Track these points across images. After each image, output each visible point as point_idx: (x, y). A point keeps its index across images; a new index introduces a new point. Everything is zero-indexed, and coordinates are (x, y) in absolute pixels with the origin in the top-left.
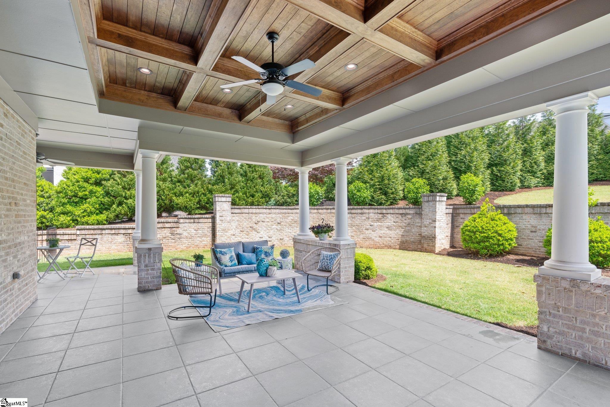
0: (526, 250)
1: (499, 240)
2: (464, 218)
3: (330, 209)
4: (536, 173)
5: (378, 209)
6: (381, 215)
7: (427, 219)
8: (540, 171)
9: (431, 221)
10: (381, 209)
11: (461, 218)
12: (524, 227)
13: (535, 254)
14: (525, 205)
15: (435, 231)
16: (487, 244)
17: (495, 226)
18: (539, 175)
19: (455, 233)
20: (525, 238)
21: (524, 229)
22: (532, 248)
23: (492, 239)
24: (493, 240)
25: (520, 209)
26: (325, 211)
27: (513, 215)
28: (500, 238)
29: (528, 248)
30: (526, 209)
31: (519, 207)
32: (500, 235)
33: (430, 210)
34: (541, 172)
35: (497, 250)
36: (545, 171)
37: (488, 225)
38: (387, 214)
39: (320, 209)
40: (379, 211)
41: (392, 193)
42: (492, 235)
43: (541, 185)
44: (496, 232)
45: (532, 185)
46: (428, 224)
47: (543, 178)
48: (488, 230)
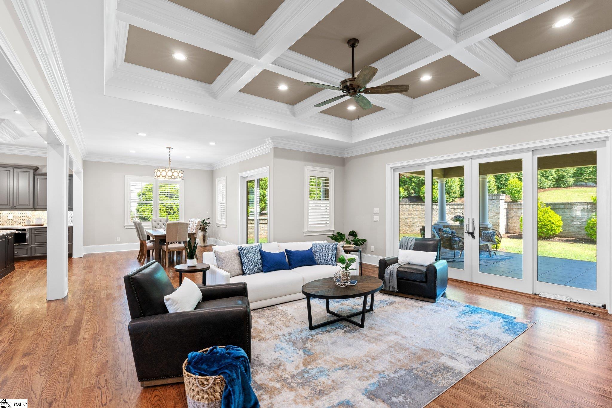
0: (567, 234)
1: (552, 227)
2: (517, 212)
3: (412, 205)
4: (548, 177)
5: (450, 205)
6: (452, 210)
7: (492, 212)
8: (551, 175)
9: (495, 214)
10: (452, 205)
11: (515, 212)
12: (566, 218)
13: (575, 236)
14: (567, 203)
15: (499, 221)
16: (544, 229)
17: (549, 217)
18: (551, 179)
19: (509, 222)
20: (567, 225)
21: (566, 219)
22: (572, 233)
23: (547, 226)
24: (549, 227)
25: (563, 206)
26: (408, 206)
27: (558, 210)
28: (553, 225)
29: (570, 232)
30: (567, 205)
31: (562, 204)
32: (553, 223)
33: (494, 206)
34: (553, 176)
35: (550, 234)
36: (555, 176)
37: (544, 216)
38: (457, 209)
39: (404, 205)
40: (451, 207)
41: (454, 193)
42: (548, 223)
43: (552, 186)
44: (550, 221)
45: (546, 186)
46: (492, 216)
47: (554, 181)
48: (545, 219)
